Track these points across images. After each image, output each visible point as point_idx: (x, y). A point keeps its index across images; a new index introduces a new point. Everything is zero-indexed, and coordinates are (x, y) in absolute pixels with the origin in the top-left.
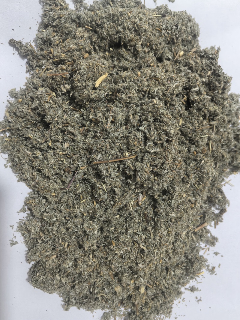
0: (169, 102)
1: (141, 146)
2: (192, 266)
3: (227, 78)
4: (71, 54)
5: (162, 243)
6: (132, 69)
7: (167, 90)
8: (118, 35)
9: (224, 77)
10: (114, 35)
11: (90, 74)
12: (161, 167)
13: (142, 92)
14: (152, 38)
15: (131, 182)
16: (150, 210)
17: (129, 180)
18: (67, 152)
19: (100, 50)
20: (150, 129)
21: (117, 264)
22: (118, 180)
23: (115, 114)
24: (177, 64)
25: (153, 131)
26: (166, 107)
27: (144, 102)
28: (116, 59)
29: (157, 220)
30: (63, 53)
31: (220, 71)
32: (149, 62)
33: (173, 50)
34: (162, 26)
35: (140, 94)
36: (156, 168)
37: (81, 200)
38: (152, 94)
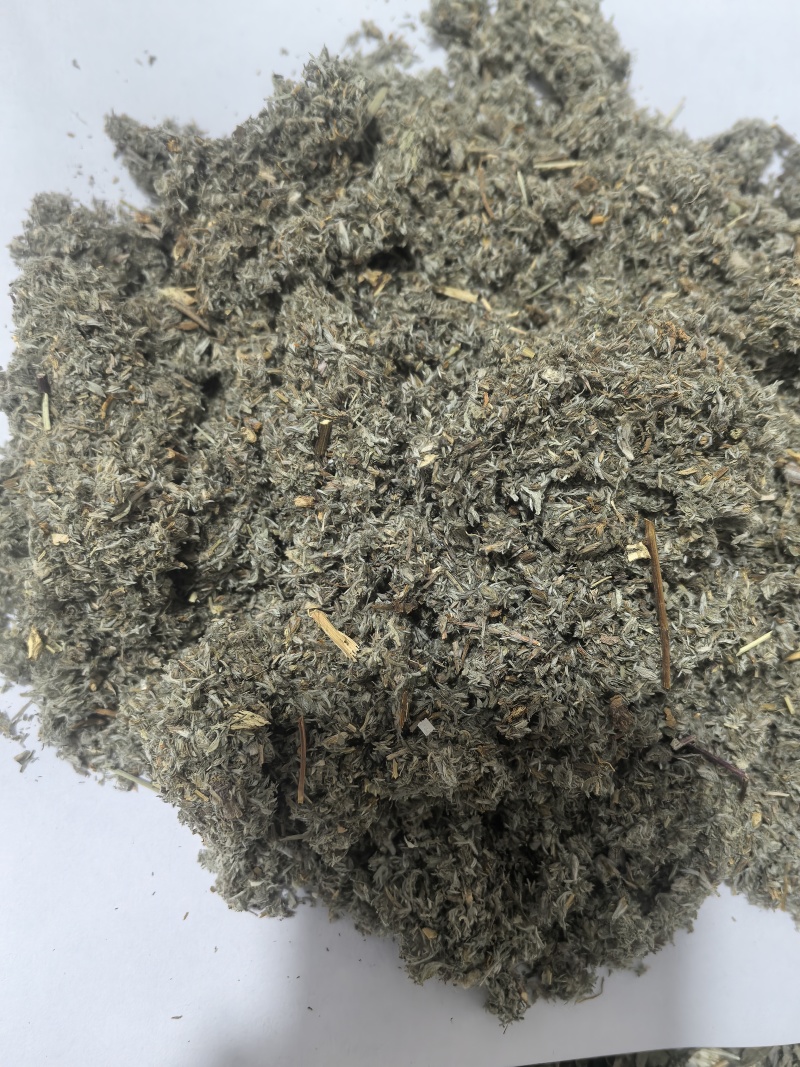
1: (605, 500)
3: (284, 102)
8: (148, 585)
9: (281, 111)
10: (144, 600)
14: (144, 436)
15: (746, 534)
17: (734, 542)
20: (537, 465)
22: (730, 591)
24: (227, 313)
25: (544, 453)
31: (260, 131)
33: (172, 333)
34: (90, 393)
36: (700, 438)
37: (782, 711)
38: (390, 453)
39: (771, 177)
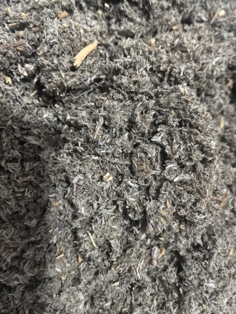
0: (204, 90)
1: (155, 170)
4: (38, 13)
6: (142, 37)
7: (201, 69)
11: (64, 44)
12: (191, 208)
13: (158, 72)
15: (138, 232)
17: (134, 228)
18: (29, 177)
19: (89, 8)
20: (173, 140)
22: (115, 227)
23: (109, 113)
24: (216, 29)
25: (177, 143)
26: (200, 99)
27: (161, 91)
28: (114, 20)
30: (26, 13)
32: (169, 23)
33: (209, 7)
35: (155, 77)
36: (183, 210)
37: (56, 254)
38: (175, 77)
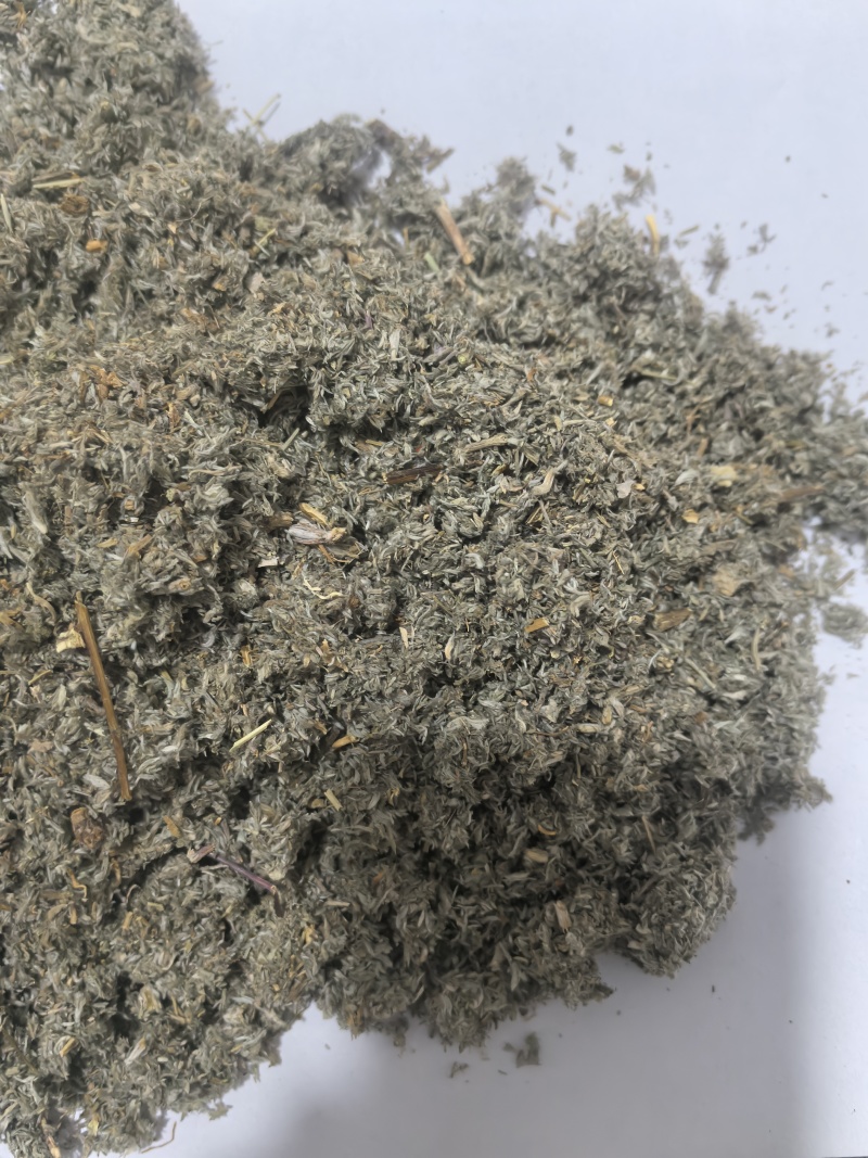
2: (617, 274)
5: (527, 394)
16: (380, 456)
21: (624, 604)
29: (424, 415)
39: (379, 181)
